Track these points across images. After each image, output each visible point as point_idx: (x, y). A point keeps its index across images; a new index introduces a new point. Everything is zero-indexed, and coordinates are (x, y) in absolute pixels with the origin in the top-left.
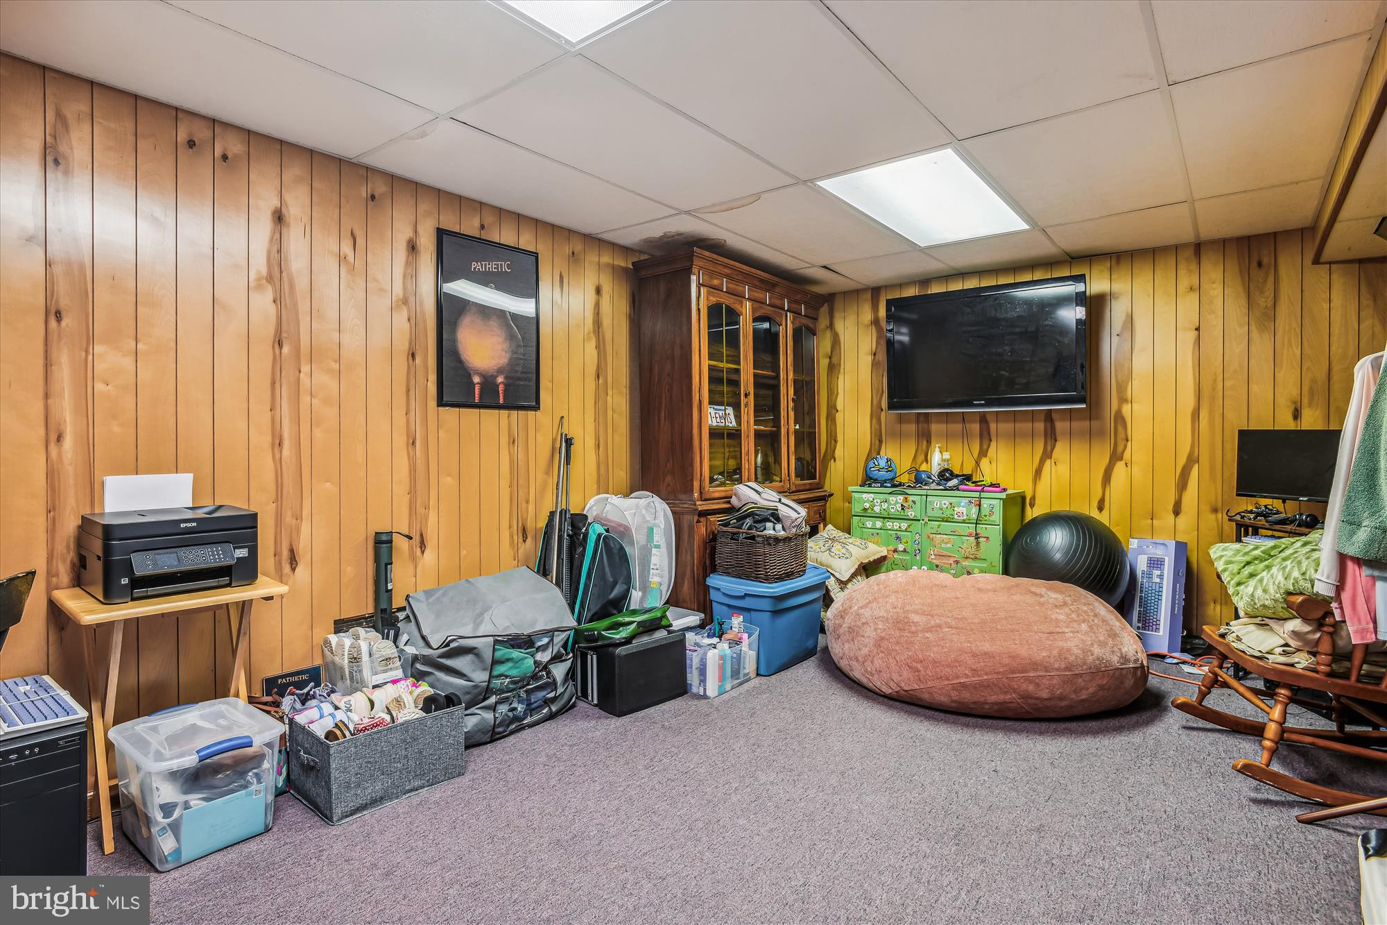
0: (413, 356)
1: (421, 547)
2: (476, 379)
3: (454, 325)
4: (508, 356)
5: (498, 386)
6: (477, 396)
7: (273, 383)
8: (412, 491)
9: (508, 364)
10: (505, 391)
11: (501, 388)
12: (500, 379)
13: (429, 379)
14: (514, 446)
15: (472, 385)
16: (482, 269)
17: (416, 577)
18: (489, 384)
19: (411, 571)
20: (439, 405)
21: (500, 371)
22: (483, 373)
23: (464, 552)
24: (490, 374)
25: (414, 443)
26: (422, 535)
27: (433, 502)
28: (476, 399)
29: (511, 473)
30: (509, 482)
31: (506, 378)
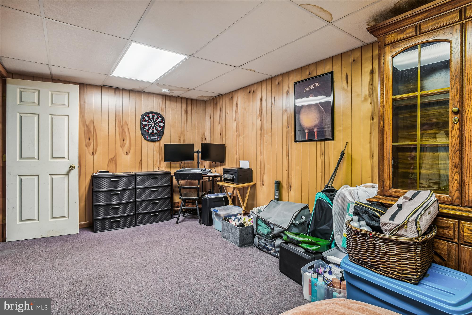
0: (288, 127)
1: (290, 188)
2: (306, 131)
3: (299, 113)
4: (319, 120)
5: (315, 132)
6: (307, 137)
7: (260, 140)
8: (288, 170)
9: (318, 123)
10: (317, 134)
11: (316, 133)
12: (315, 130)
13: (292, 134)
14: (323, 156)
15: (305, 133)
16: (308, 90)
17: (288, 197)
18: (311, 132)
19: (287, 195)
20: (295, 142)
21: (315, 126)
22: (309, 128)
23: (303, 194)
24: (311, 128)
25: (288, 155)
26: (290, 184)
27: (293, 174)
28: (307, 138)
29: (322, 167)
30: (321, 170)
31: (318, 129)
